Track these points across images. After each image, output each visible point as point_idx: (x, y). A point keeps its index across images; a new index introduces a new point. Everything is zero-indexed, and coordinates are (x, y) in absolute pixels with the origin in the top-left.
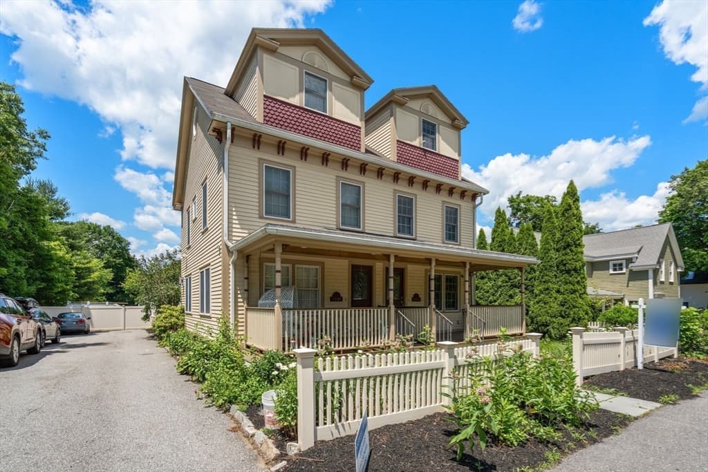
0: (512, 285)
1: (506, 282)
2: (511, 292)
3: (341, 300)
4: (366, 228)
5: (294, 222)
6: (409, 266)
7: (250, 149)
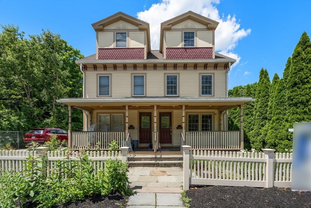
0: (263, 118)
1: (260, 116)
2: (263, 123)
3: (134, 128)
4: (147, 94)
5: (111, 96)
6: (174, 111)
7: (93, 71)
